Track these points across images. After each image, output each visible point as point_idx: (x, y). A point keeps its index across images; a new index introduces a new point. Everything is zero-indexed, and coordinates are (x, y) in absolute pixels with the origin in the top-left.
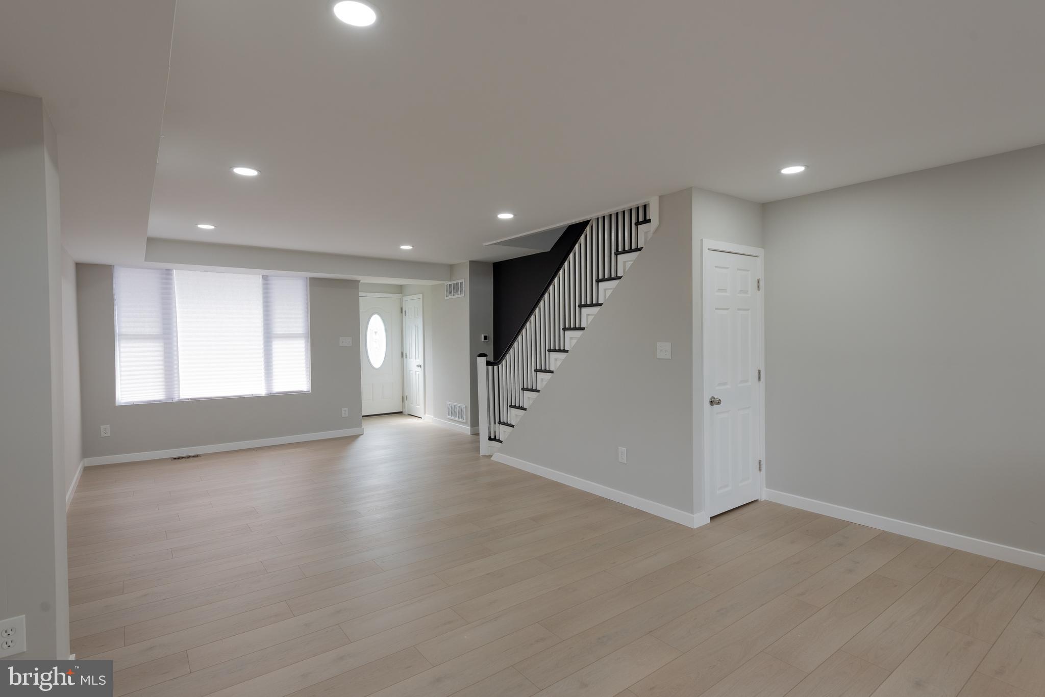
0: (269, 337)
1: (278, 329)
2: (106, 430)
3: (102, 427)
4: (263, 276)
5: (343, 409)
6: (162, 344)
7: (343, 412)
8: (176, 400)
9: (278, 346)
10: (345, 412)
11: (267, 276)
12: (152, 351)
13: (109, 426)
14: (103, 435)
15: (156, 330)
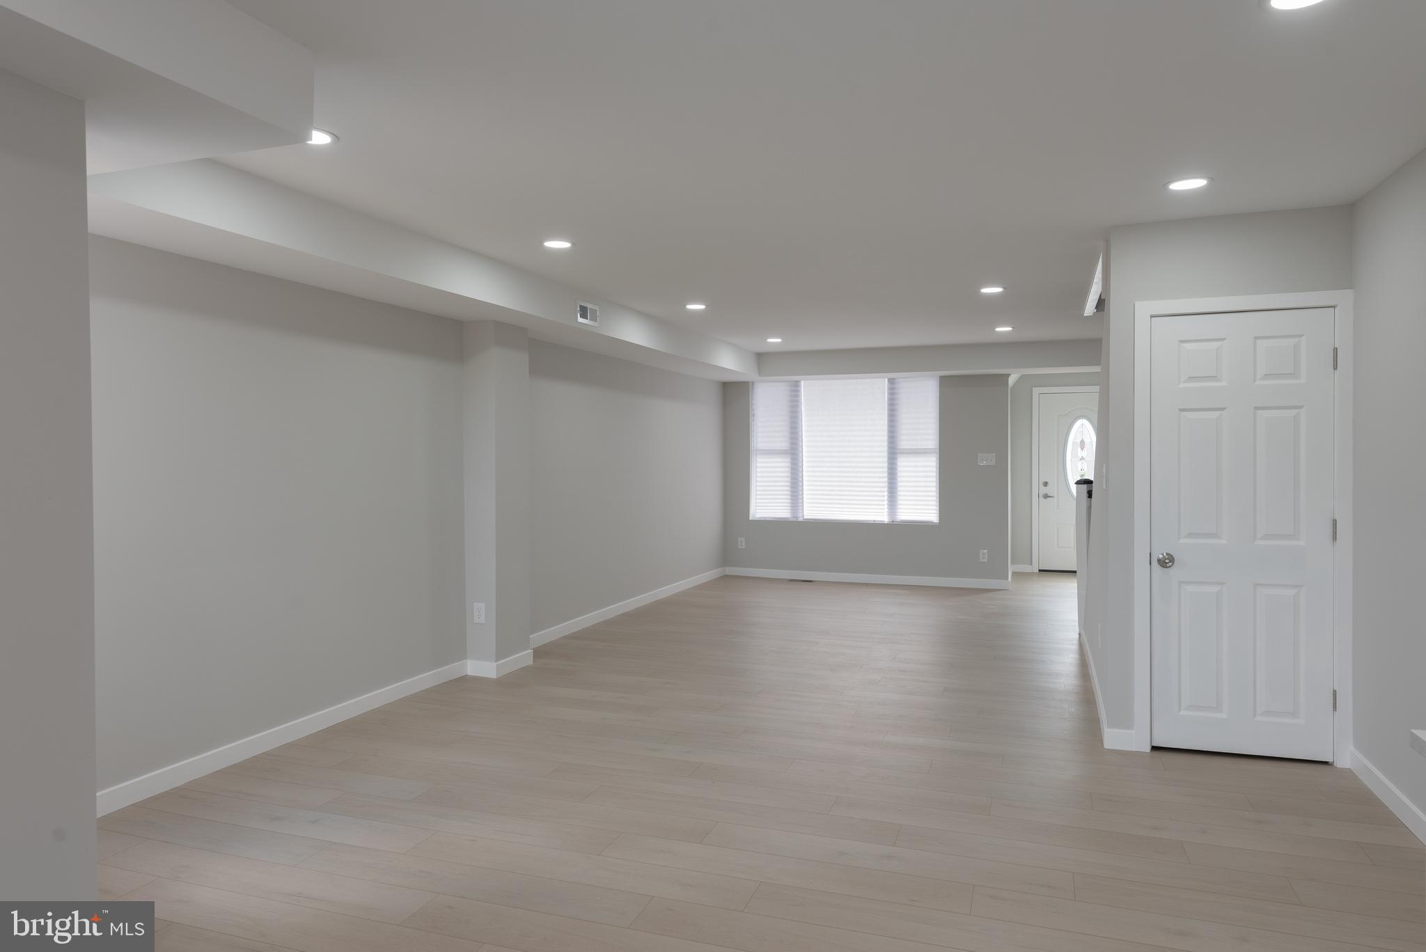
0: (893, 452)
1: (904, 443)
2: (742, 543)
3: (740, 539)
4: (889, 379)
5: (982, 551)
6: (789, 460)
7: (981, 556)
8: (801, 519)
9: (903, 463)
10: (984, 556)
11: (894, 379)
12: (780, 466)
13: (744, 539)
14: (740, 547)
15: (783, 444)
